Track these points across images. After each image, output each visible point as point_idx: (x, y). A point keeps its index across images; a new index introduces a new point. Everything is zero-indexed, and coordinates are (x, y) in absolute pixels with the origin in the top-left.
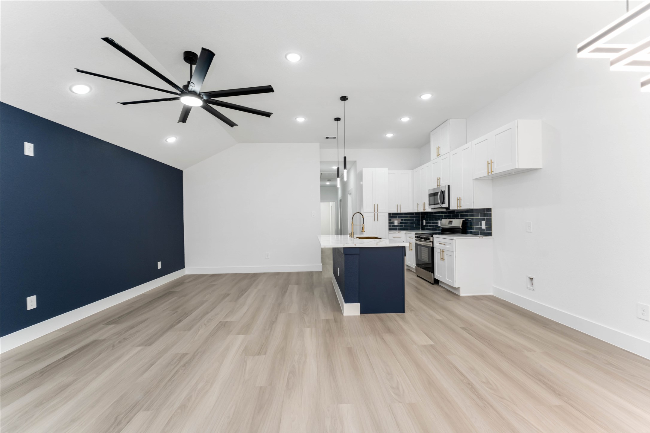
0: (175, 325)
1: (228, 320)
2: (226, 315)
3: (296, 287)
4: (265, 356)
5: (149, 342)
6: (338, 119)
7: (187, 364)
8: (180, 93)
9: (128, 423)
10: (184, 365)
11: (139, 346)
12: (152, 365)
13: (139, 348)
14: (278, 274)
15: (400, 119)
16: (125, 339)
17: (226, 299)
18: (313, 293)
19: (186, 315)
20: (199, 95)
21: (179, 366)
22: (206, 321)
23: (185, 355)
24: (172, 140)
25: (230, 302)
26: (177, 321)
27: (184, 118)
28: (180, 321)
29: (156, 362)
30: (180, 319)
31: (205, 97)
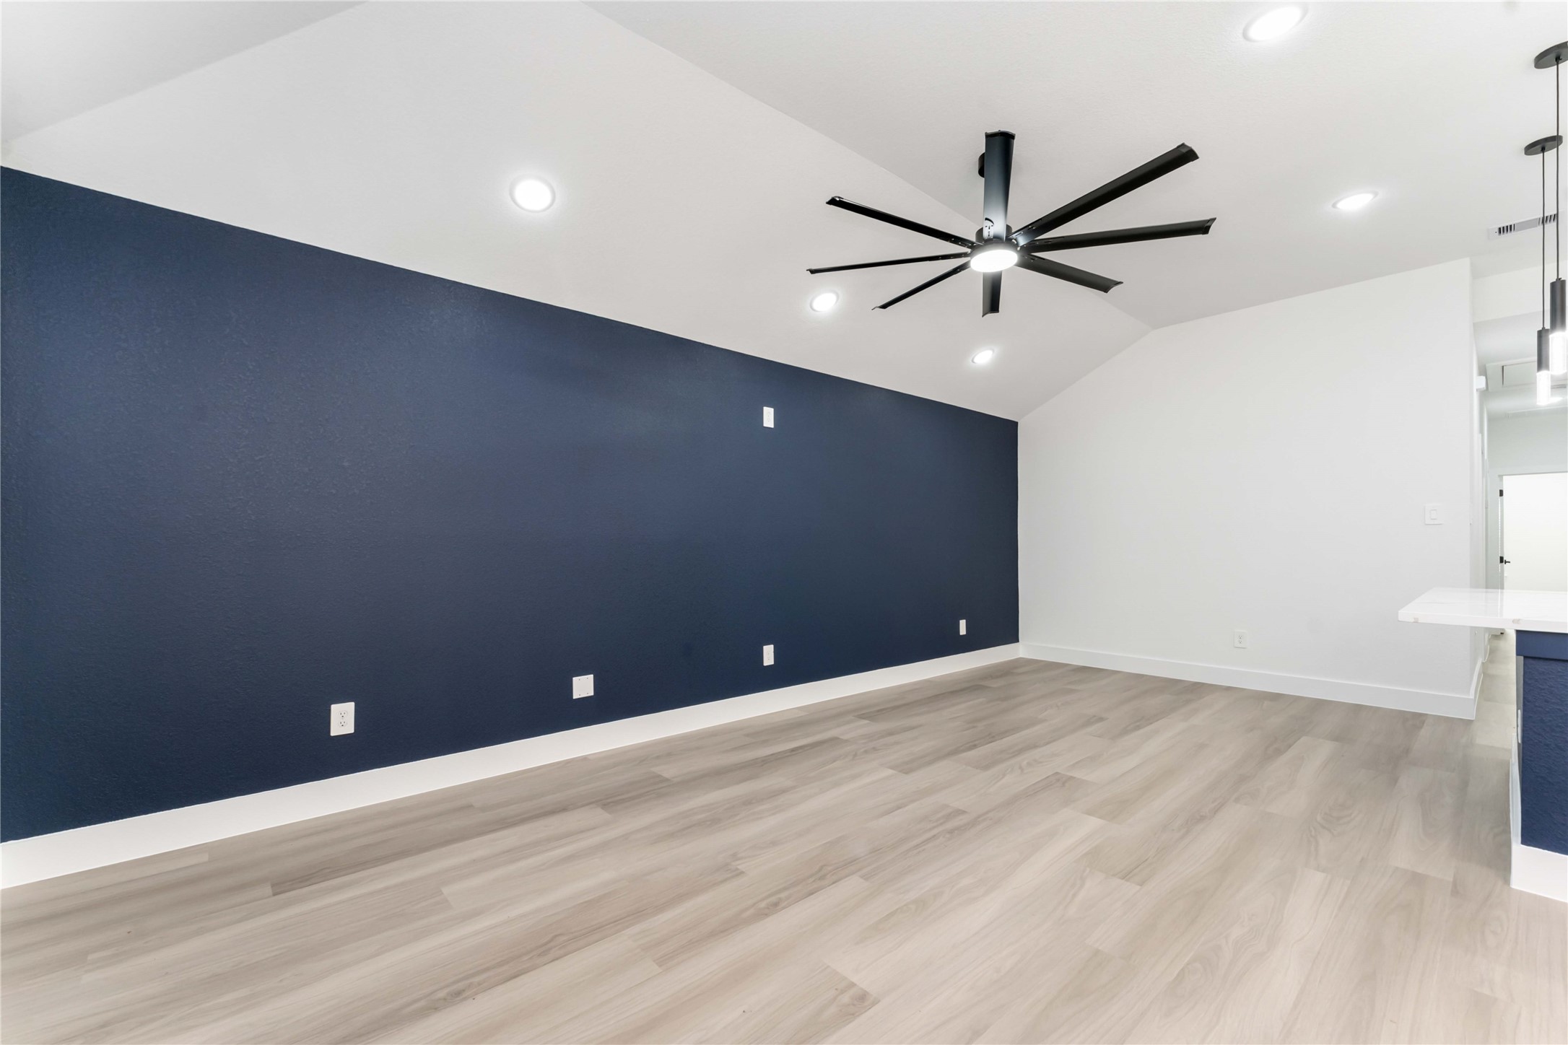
0: (964, 751)
1: (1077, 774)
2: (1077, 763)
3: (1326, 748)
4: (1138, 887)
5: (907, 768)
7: (956, 832)
8: (969, 250)
9: (834, 883)
10: (951, 832)
11: (891, 768)
12: (899, 808)
13: (890, 772)
14: (1276, 697)
16: (875, 749)
17: (1090, 729)
18: (1394, 781)
19: (992, 738)
20: (1006, 240)
21: (941, 829)
22: (1025, 763)
23: (961, 812)
24: (984, 357)
25: (1099, 737)
26: (968, 745)
27: (993, 303)
28: (975, 746)
29: (905, 806)
30: (976, 742)
31: (1022, 241)
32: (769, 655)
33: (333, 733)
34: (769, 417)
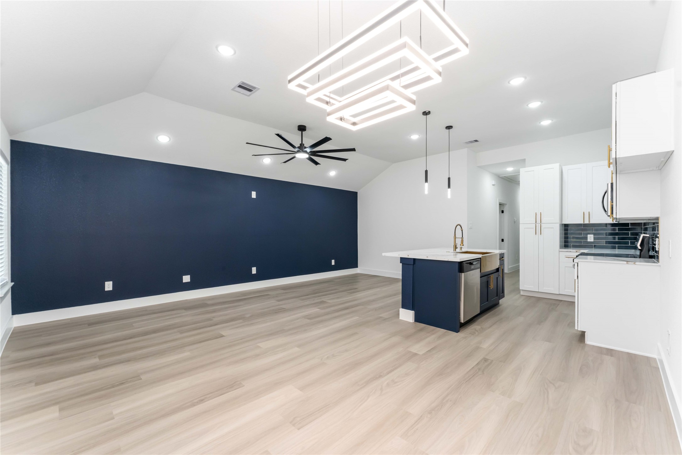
6: (450, 128)
15: (527, 105)
27: (316, 163)
31: (308, 150)
32: (254, 270)
33: (106, 290)
34: (254, 195)
